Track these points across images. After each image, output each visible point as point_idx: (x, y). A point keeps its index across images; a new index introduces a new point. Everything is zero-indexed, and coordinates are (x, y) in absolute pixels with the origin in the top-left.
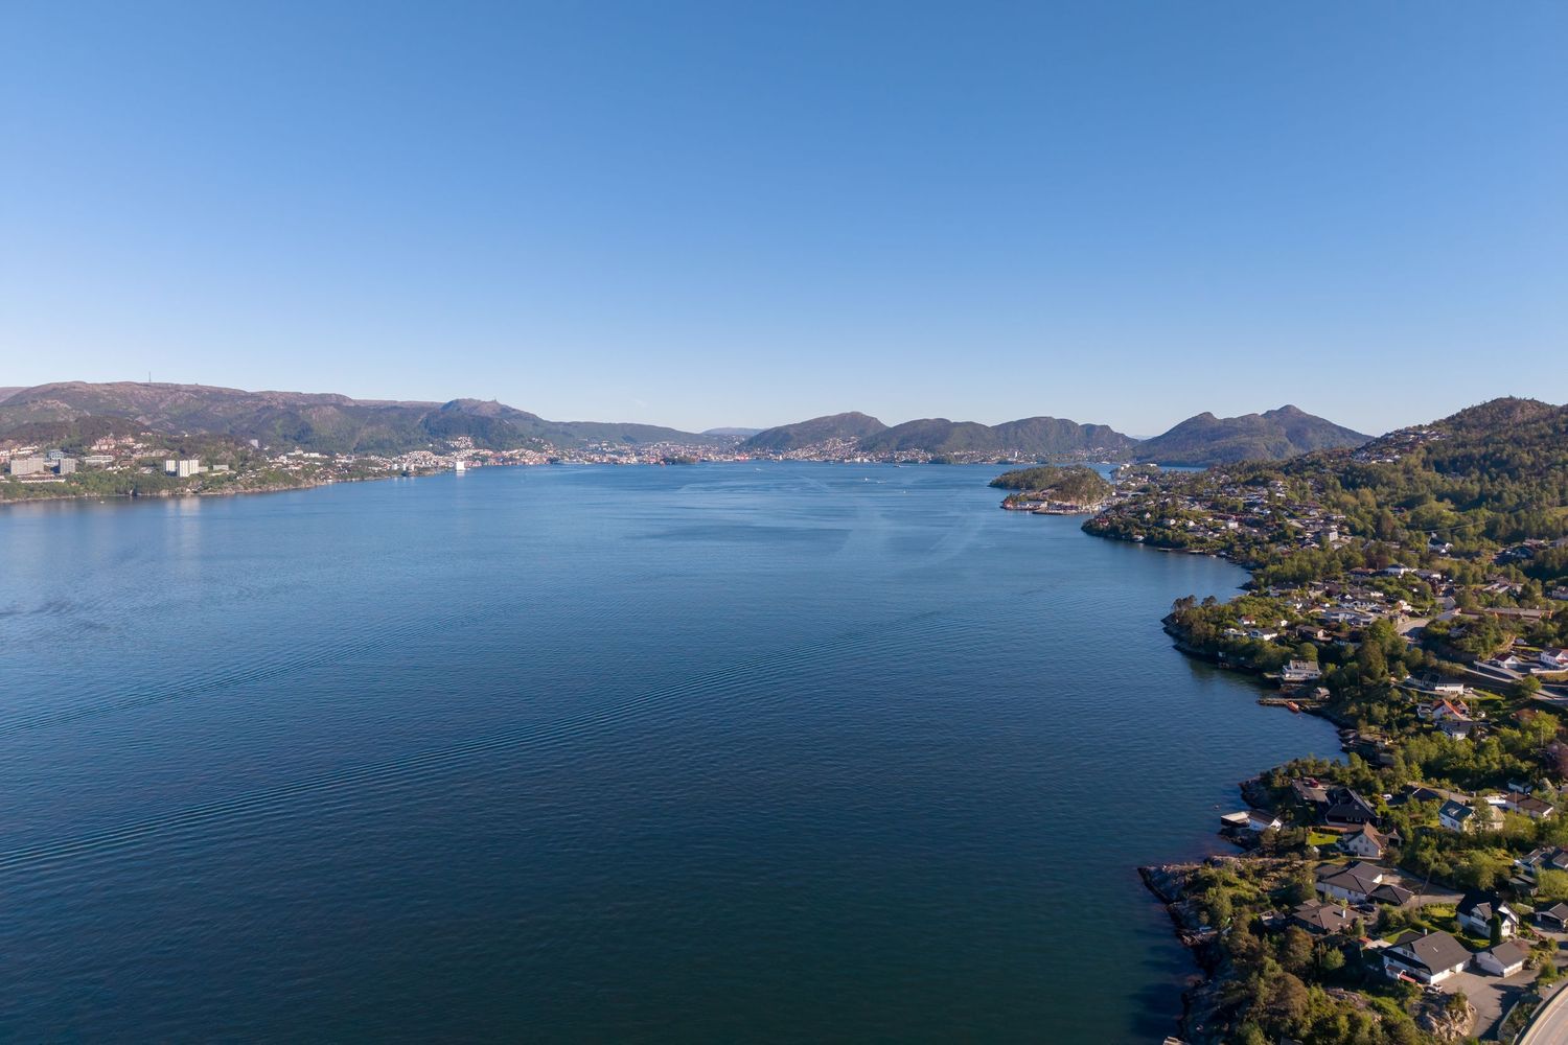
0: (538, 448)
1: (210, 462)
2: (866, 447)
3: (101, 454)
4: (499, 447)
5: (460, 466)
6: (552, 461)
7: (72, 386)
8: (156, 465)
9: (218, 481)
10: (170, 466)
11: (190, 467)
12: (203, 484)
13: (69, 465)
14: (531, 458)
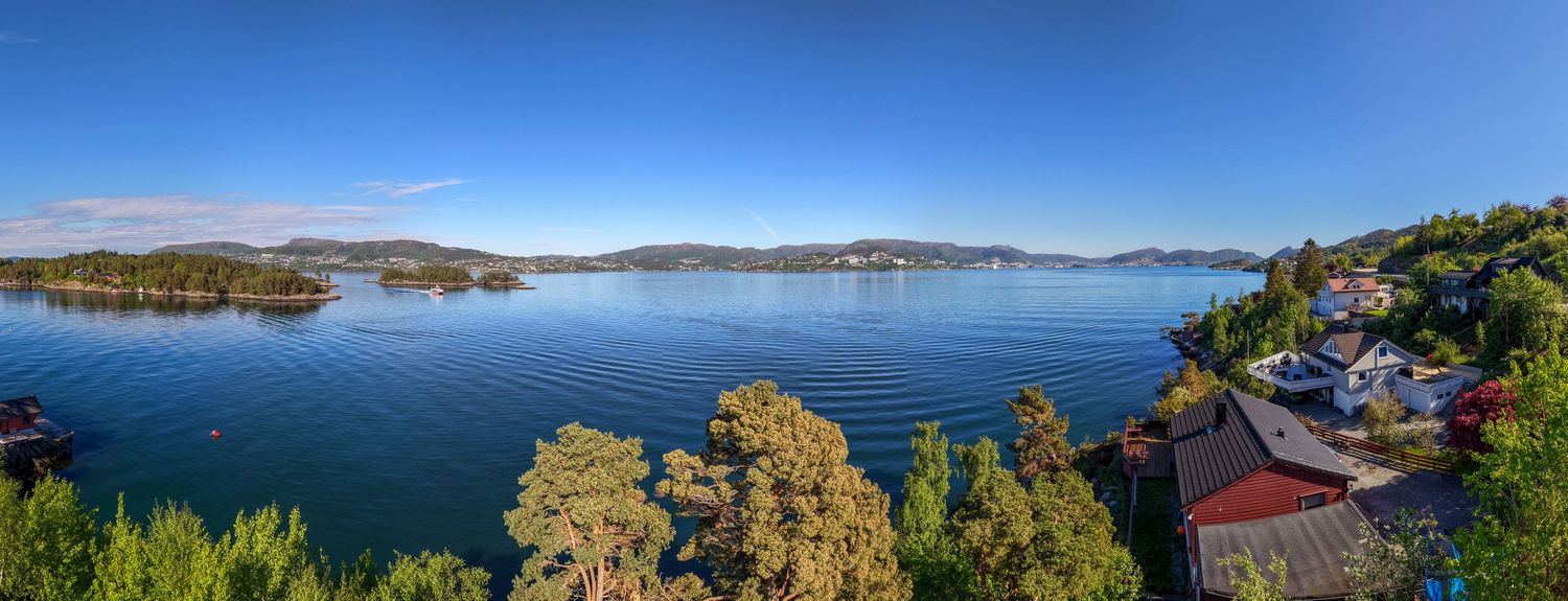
0: (1024, 263)
1: (908, 260)
2: (1157, 261)
3: (874, 258)
4: (1010, 262)
5: (995, 267)
6: (1030, 267)
7: (866, 240)
8: (891, 261)
9: (911, 267)
10: (895, 261)
11: (901, 262)
12: (905, 268)
13: (865, 260)
14: (1022, 266)
